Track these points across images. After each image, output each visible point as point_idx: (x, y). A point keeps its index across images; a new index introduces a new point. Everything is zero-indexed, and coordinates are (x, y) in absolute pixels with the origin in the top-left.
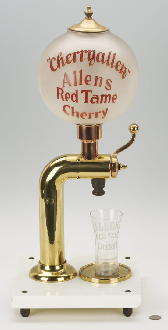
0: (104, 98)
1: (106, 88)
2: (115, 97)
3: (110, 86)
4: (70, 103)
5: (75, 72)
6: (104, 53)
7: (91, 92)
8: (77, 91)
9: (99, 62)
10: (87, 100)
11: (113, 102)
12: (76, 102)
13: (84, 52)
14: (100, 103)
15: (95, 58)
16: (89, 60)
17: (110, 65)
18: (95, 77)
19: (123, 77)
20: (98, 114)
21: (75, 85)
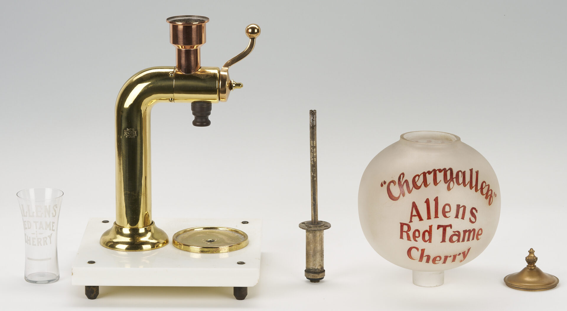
0: (467, 234)
1: (471, 221)
2: (480, 232)
3: (475, 217)
4: (420, 244)
5: (427, 201)
6: (465, 172)
7: (451, 228)
8: (431, 227)
9: (460, 184)
10: (445, 238)
11: (478, 239)
12: (428, 241)
13: (437, 172)
14: (462, 242)
15: (455, 180)
16: (446, 183)
17: (474, 187)
18: (456, 206)
19: (490, 204)
20: (457, 257)
21: (428, 219)
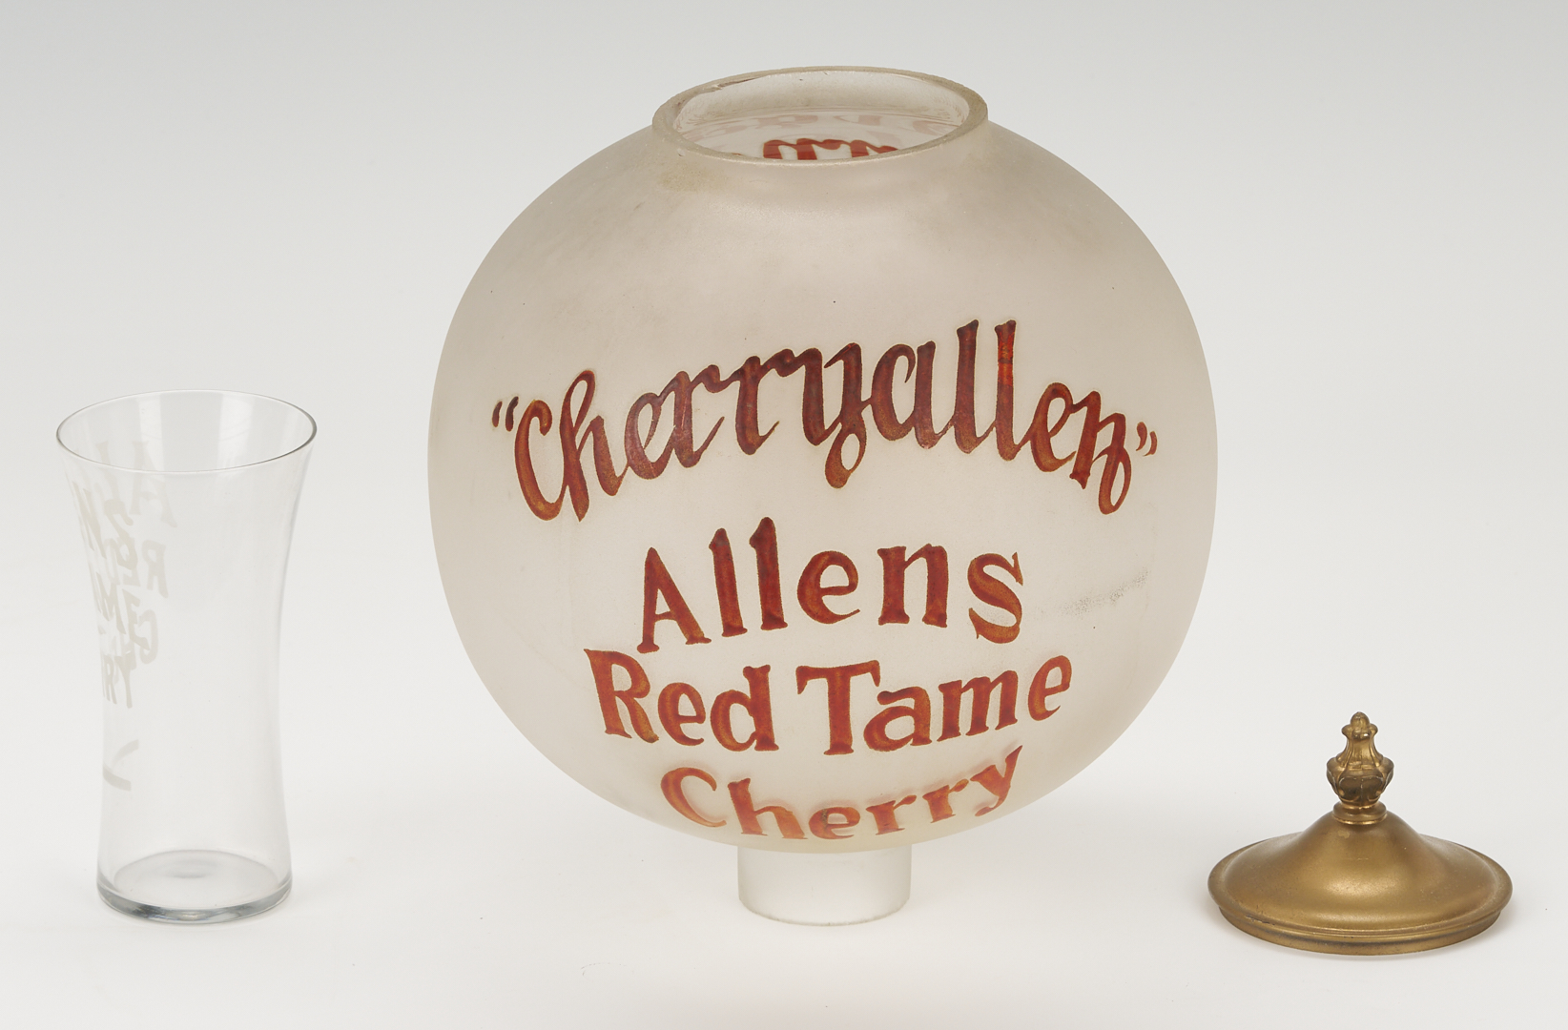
0: (967, 699)
1: (982, 627)
2: (1054, 677)
3: (1010, 605)
4: (708, 754)
5: (720, 545)
6: (928, 348)
7: (876, 676)
8: (757, 675)
9: (900, 435)
10: (846, 735)
11: (1041, 715)
12: (755, 747)
13: (767, 373)
14: (943, 738)
15: (867, 414)
16: (816, 439)
17: (991, 438)
18: (882, 558)
19: (1106, 507)
20: (954, 796)
21: (729, 632)
